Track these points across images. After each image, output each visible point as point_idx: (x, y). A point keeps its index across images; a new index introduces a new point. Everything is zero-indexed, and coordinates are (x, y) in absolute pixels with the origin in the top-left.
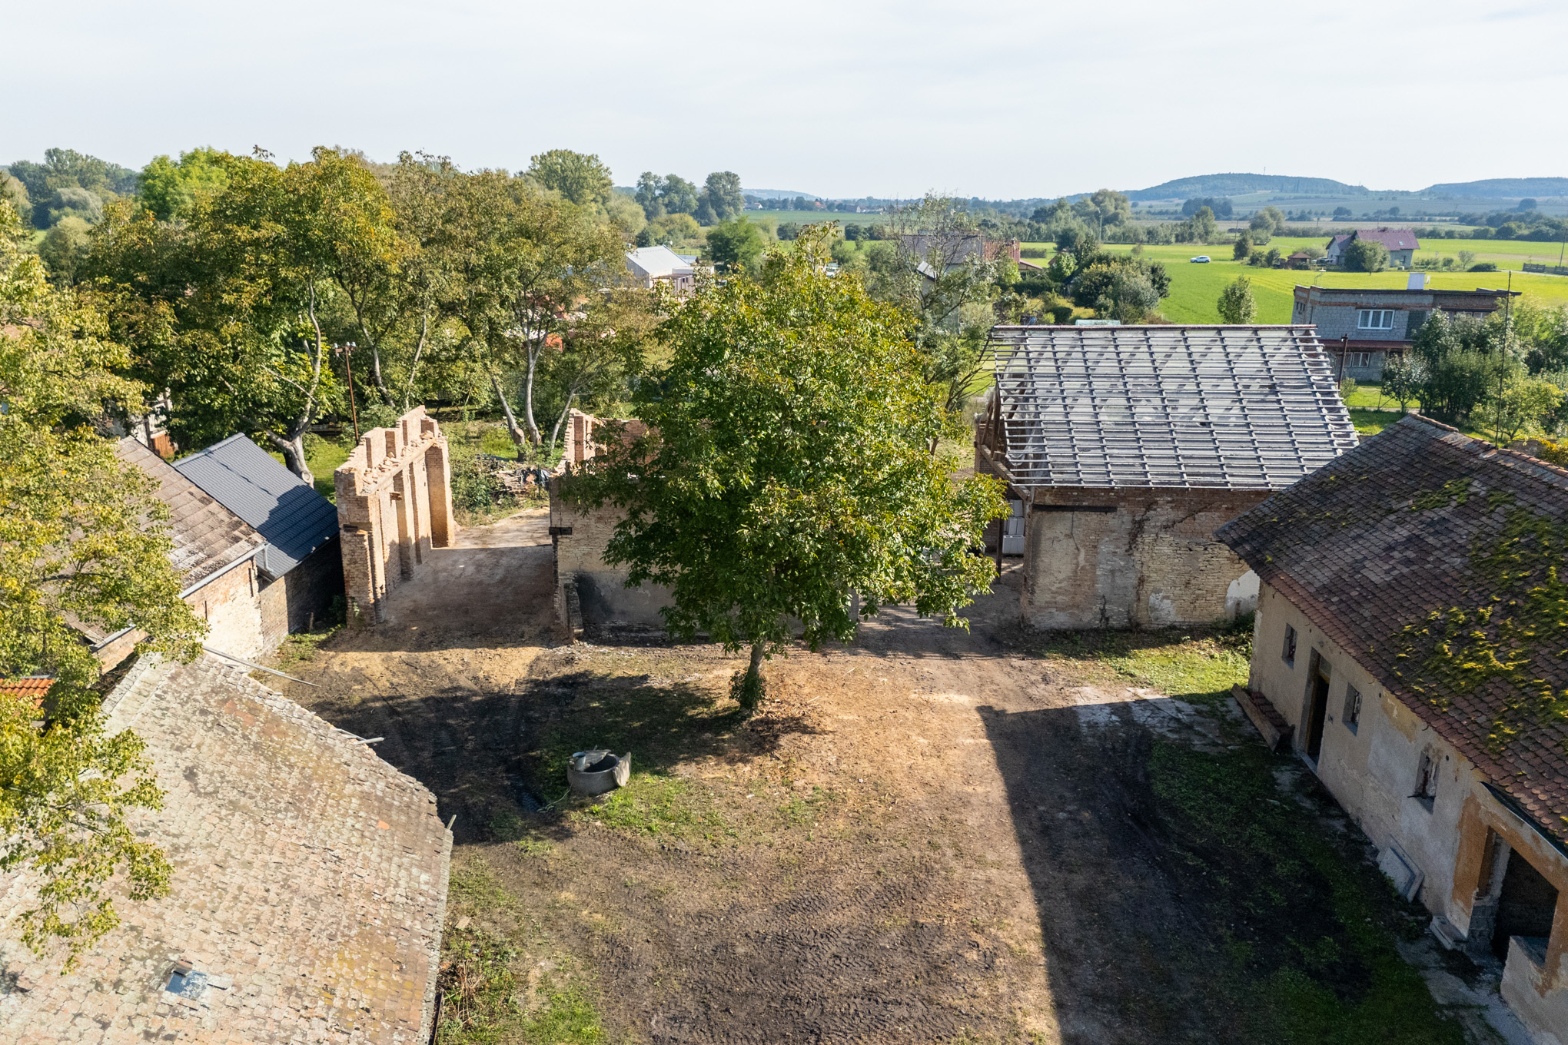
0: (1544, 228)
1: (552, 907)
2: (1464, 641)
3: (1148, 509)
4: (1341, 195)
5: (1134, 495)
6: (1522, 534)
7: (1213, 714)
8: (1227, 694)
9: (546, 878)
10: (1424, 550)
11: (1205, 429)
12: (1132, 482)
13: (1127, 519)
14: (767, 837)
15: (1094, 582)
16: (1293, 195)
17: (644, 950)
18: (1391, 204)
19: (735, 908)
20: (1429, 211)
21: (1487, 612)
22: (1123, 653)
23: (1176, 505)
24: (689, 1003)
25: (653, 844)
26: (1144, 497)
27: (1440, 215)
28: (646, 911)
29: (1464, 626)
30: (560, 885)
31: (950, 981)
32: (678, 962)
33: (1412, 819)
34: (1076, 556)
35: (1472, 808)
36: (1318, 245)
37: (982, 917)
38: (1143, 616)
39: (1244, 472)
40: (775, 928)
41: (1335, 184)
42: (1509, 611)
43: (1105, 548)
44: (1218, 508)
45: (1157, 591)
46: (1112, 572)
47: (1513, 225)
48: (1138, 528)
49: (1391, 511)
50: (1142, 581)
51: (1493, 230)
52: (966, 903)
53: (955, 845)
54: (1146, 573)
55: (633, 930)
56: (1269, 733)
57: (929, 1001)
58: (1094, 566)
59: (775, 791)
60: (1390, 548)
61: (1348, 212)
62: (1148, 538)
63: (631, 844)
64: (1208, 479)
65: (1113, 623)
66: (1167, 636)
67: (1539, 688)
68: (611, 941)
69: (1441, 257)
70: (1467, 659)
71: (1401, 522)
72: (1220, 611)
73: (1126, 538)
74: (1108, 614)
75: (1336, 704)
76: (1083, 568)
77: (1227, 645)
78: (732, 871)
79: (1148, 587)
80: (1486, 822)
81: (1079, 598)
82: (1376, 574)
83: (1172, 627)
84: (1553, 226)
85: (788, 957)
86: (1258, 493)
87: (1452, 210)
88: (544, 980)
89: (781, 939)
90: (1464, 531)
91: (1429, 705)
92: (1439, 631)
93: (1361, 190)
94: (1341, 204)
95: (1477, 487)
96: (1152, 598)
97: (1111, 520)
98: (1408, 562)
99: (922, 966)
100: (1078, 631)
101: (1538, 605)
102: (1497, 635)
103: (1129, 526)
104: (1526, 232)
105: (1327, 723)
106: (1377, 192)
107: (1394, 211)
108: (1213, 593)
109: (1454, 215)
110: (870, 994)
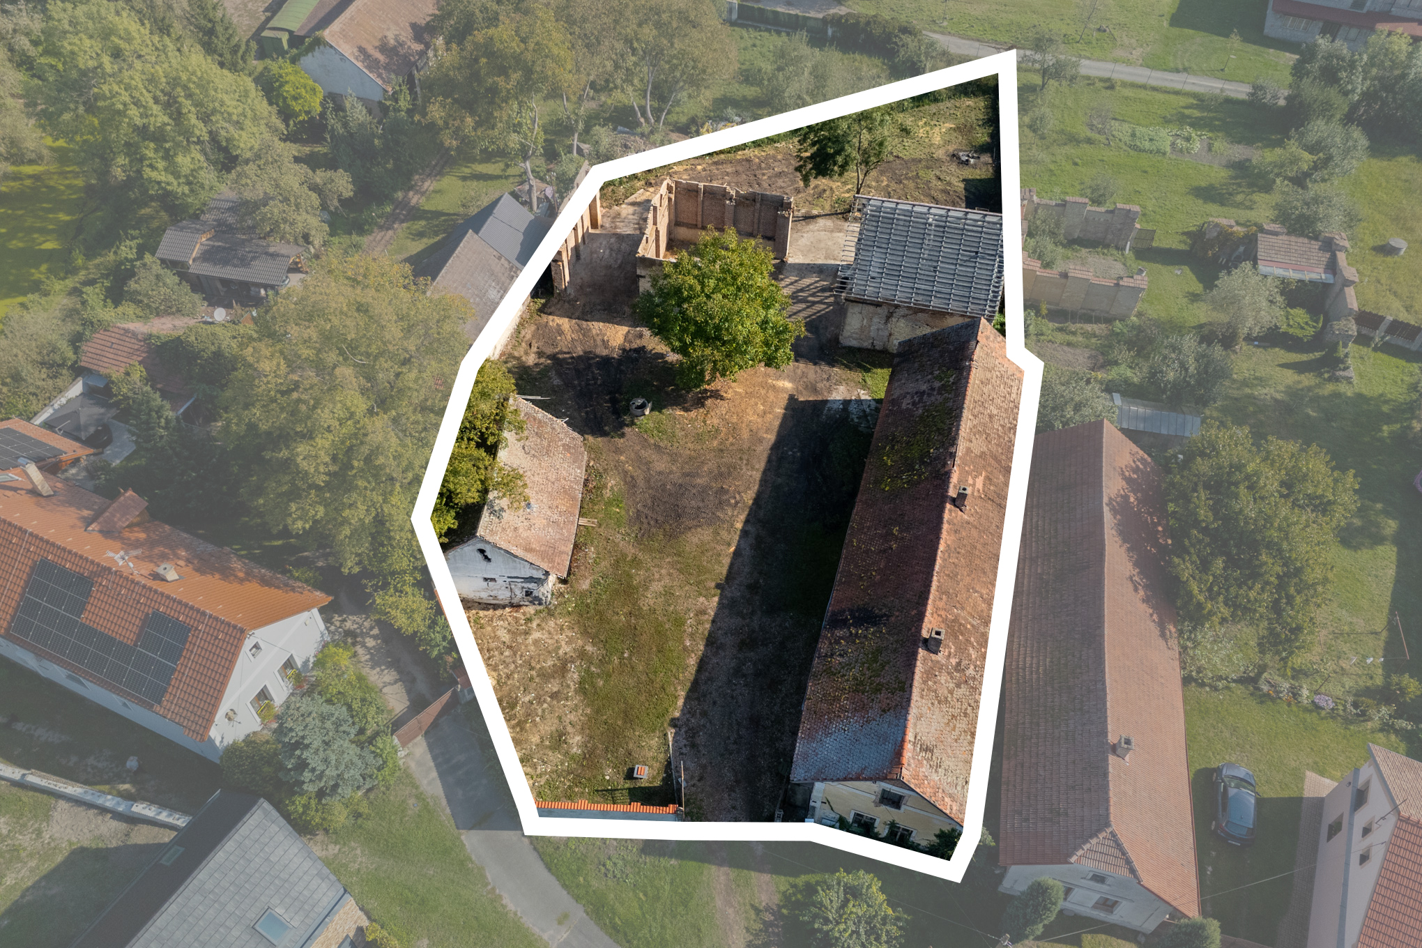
1: (617, 462)
5: (889, 303)
9: (618, 451)
12: (888, 299)
13: (886, 311)
14: (689, 445)
15: (870, 332)
17: (641, 483)
19: (671, 472)
24: (649, 502)
25: (652, 441)
26: (893, 305)
28: (644, 468)
30: (621, 454)
31: (723, 509)
32: (650, 488)
34: (863, 321)
37: (742, 489)
38: (890, 348)
40: (680, 481)
43: (876, 320)
46: (878, 329)
48: (890, 316)
50: (890, 335)
52: (740, 483)
53: (748, 460)
55: (639, 474)
57: (713, 513)
58: (870, 326)
59: (699, 424)
62: (894, 318)
63: (646, 440)
68: (632, 477)
73: (885, 318)
76: (865, 326)
78: (674, 457)
85: (681, 492)
88: (612, 487)
89: (681, 485)
97: (879, 310)
99: (717, 502)
100: (860, 350)
103: (886, 314)
110: (699, 508)
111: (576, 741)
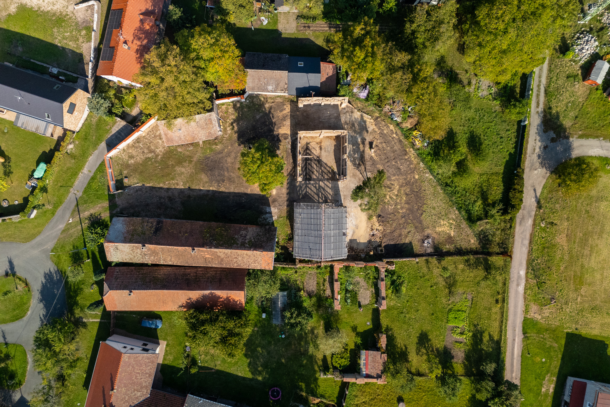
1: (228, 146)
9: (232, 145)
17: (221, 156)
24: (214, 160)
28: (227, 155)
31: (216, 182)
32: (220, 159)
37: (225, 187)
52: (228, 186)
53: (238, 186)
55: (224, 154)
57: (214, 180)
68: (222, 152)
85: (220, 168)
88: (217, 147)
89: (223, 168)
99: (219, 180)
110: (215, 175)
111: (132, 161)
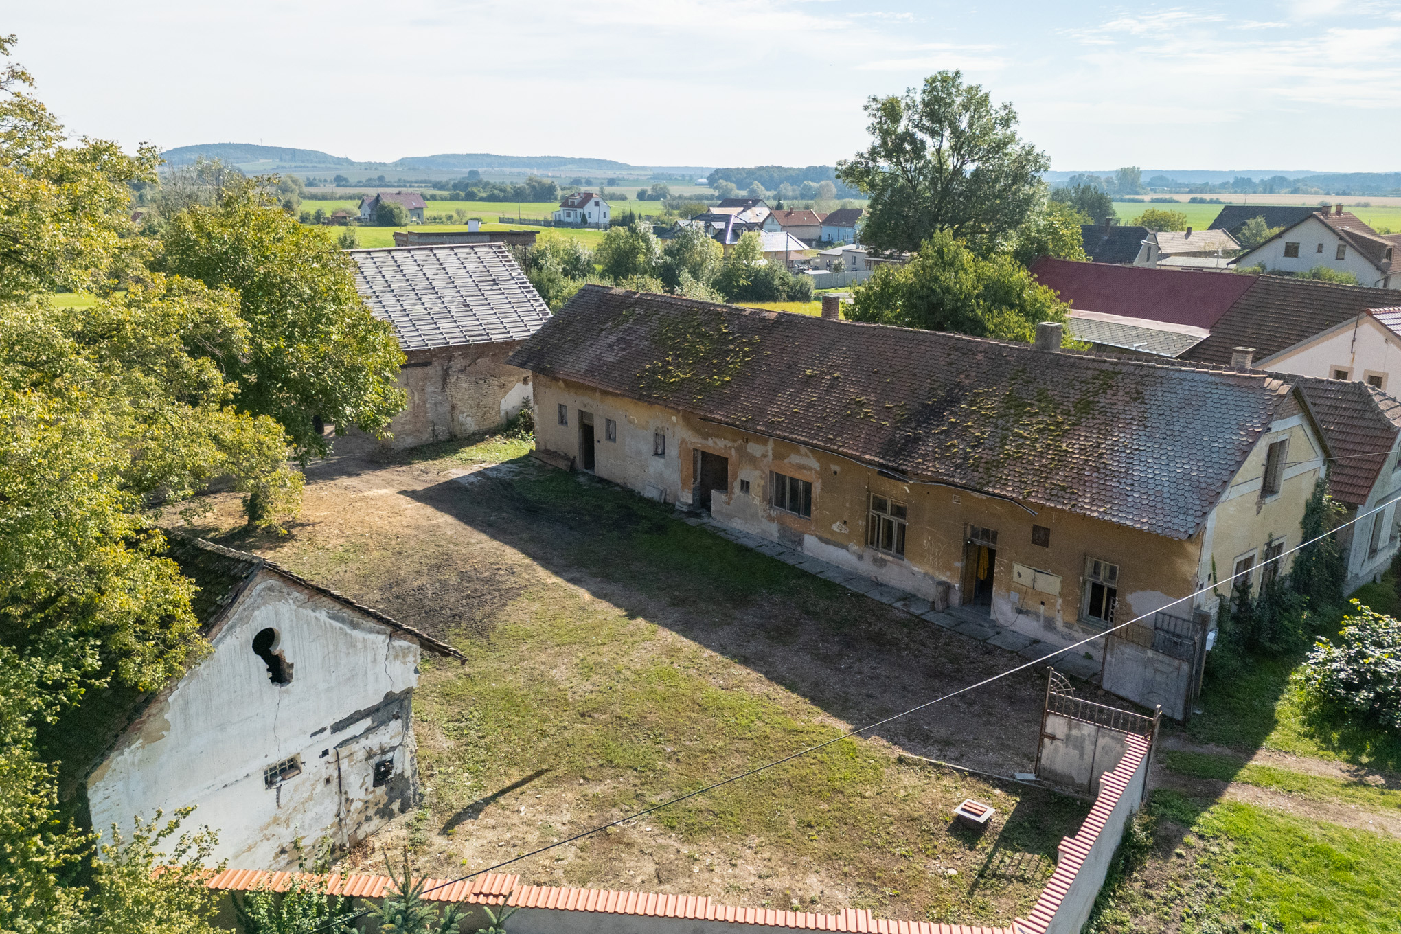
0: (496, 192)
2: (665, 373)
3: (450, 361)
4: (333, 166)
5: (440, 353)
6: (669, 325)
7: (527, 465)
8: (527, 456)
10: (628, 343)
11: (467, 309)
12: (438, 344)
13: (439, 368)
15: (426, 412)
16: (293, 164)
18: (378, 174)
20: (409, 179)
21: (670, 359)
22: (456, 452)
23: (465, 356)
26: (446, 353)
27: (416, 182)
29: (662, 367)
33: (657, 465)
34: (413, 397)
35: (684, 445)
36: (351, 206)
38: (457, 430)
39: (498, 331)
41: (325, 156)
42: (678, 356)
43: (429, 389)
44: (488, 356)
45: (462, 412)
46: (435, 404)
47: (475, 190)
48: (446, 373)
49: (602, 330)
50: (453, 407)
51: (462, 194)
52: (479, 558)
53: (450, 543)
54: (455, 402)
56: (562, 465)
58: (424, 402)
60: (611, 346)
61: (346, 180)
62: (453, 379)
64: (480, 338)
65: (440, 438)
66: (475, 438)
67: (704, 379)
69: (443, 214)
70: (670, 378)
71: (611, 334)
72: (498, 419)
73: (440, 381)
74: (437, 432)
75: (599, 432)
76: (418, 405)
77: (508, 437)
79: (457, 410)
80: (691, 447)
81: (418, 425)
82: (610, 358)
83: (474, 434)
84: (501, 190)
86: (507, 343)
87: (423, 178)
90: (643, 330)
91: (664, 400)
92: (653, 372)
93: (347, 160)
94: (338, 173)
95: (638, 310)
96: (460, 417)
97: (430, 371)
98: (623, 349)
100: (423, 446)
101: (689, 350)
102: (678, 366)
103: (440, 373)
104: (484, 195)
105: (596, 445)
106: (360, 164)
107: (381, 178)
108: (492, 408)
109: (425, 182)
